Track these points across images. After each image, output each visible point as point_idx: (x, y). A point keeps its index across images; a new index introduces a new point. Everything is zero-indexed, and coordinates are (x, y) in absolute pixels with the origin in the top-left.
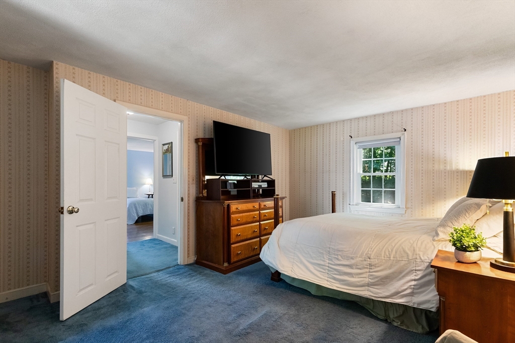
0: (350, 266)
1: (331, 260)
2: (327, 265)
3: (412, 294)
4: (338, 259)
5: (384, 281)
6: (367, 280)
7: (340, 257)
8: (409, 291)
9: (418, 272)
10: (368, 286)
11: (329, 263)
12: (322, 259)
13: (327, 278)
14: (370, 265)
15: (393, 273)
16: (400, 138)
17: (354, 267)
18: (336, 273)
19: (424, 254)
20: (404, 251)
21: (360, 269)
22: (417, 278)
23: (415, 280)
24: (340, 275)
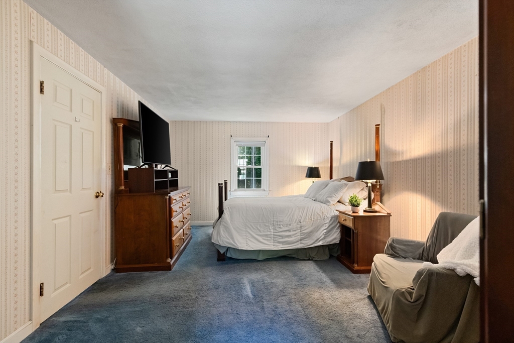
0: (289, 231)
1: (276, 230)
2: (273, 234)
3: (324, 238)
4: (280, 228)
5: (309, 235)
6: (300, 237)
7: (281, 226)
8: (323, 236)
9: (326, 225)
10: (301, 241)
11: (274, 232)
12: (268, 230)
13: (273, 244)
14: (301, 227)
15: (314, 229)
16: (265, 141)
17: (292, 230)
18: (279, 238)
19: (327, 214)
20: (318, 214)
21: (295, 231)
22: (326, 228)
23: (325, 229)
24: (283, 238)
